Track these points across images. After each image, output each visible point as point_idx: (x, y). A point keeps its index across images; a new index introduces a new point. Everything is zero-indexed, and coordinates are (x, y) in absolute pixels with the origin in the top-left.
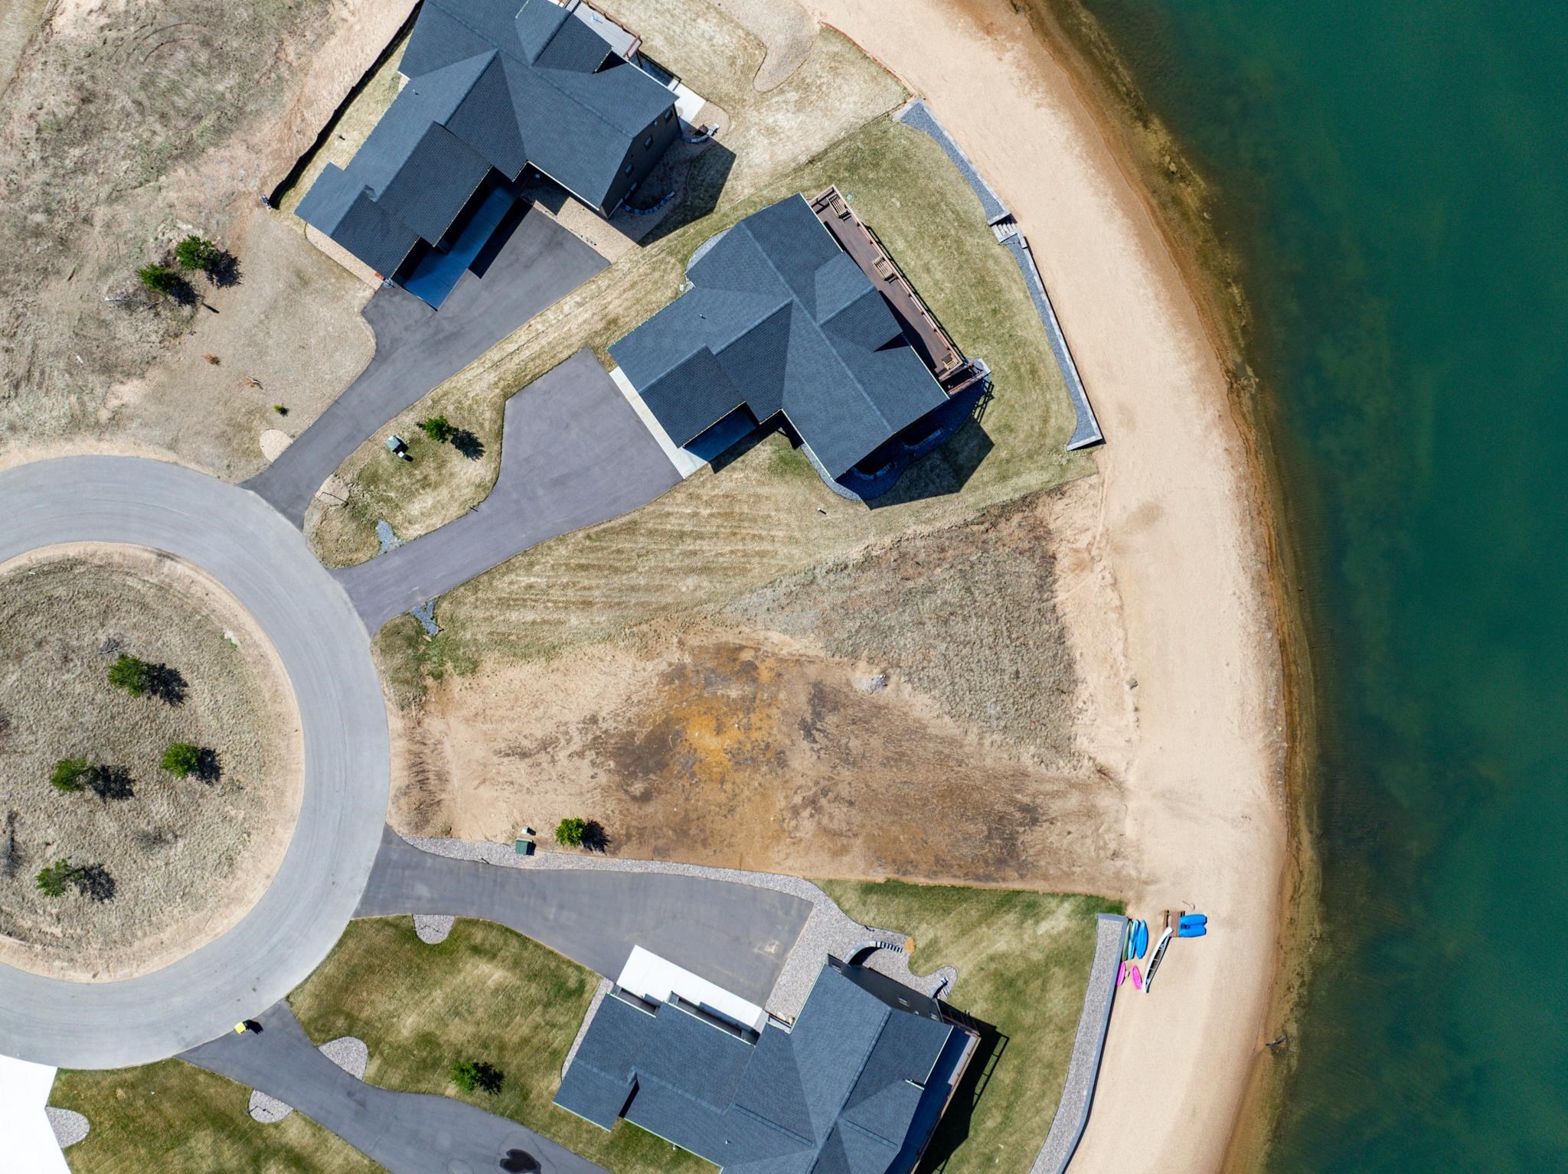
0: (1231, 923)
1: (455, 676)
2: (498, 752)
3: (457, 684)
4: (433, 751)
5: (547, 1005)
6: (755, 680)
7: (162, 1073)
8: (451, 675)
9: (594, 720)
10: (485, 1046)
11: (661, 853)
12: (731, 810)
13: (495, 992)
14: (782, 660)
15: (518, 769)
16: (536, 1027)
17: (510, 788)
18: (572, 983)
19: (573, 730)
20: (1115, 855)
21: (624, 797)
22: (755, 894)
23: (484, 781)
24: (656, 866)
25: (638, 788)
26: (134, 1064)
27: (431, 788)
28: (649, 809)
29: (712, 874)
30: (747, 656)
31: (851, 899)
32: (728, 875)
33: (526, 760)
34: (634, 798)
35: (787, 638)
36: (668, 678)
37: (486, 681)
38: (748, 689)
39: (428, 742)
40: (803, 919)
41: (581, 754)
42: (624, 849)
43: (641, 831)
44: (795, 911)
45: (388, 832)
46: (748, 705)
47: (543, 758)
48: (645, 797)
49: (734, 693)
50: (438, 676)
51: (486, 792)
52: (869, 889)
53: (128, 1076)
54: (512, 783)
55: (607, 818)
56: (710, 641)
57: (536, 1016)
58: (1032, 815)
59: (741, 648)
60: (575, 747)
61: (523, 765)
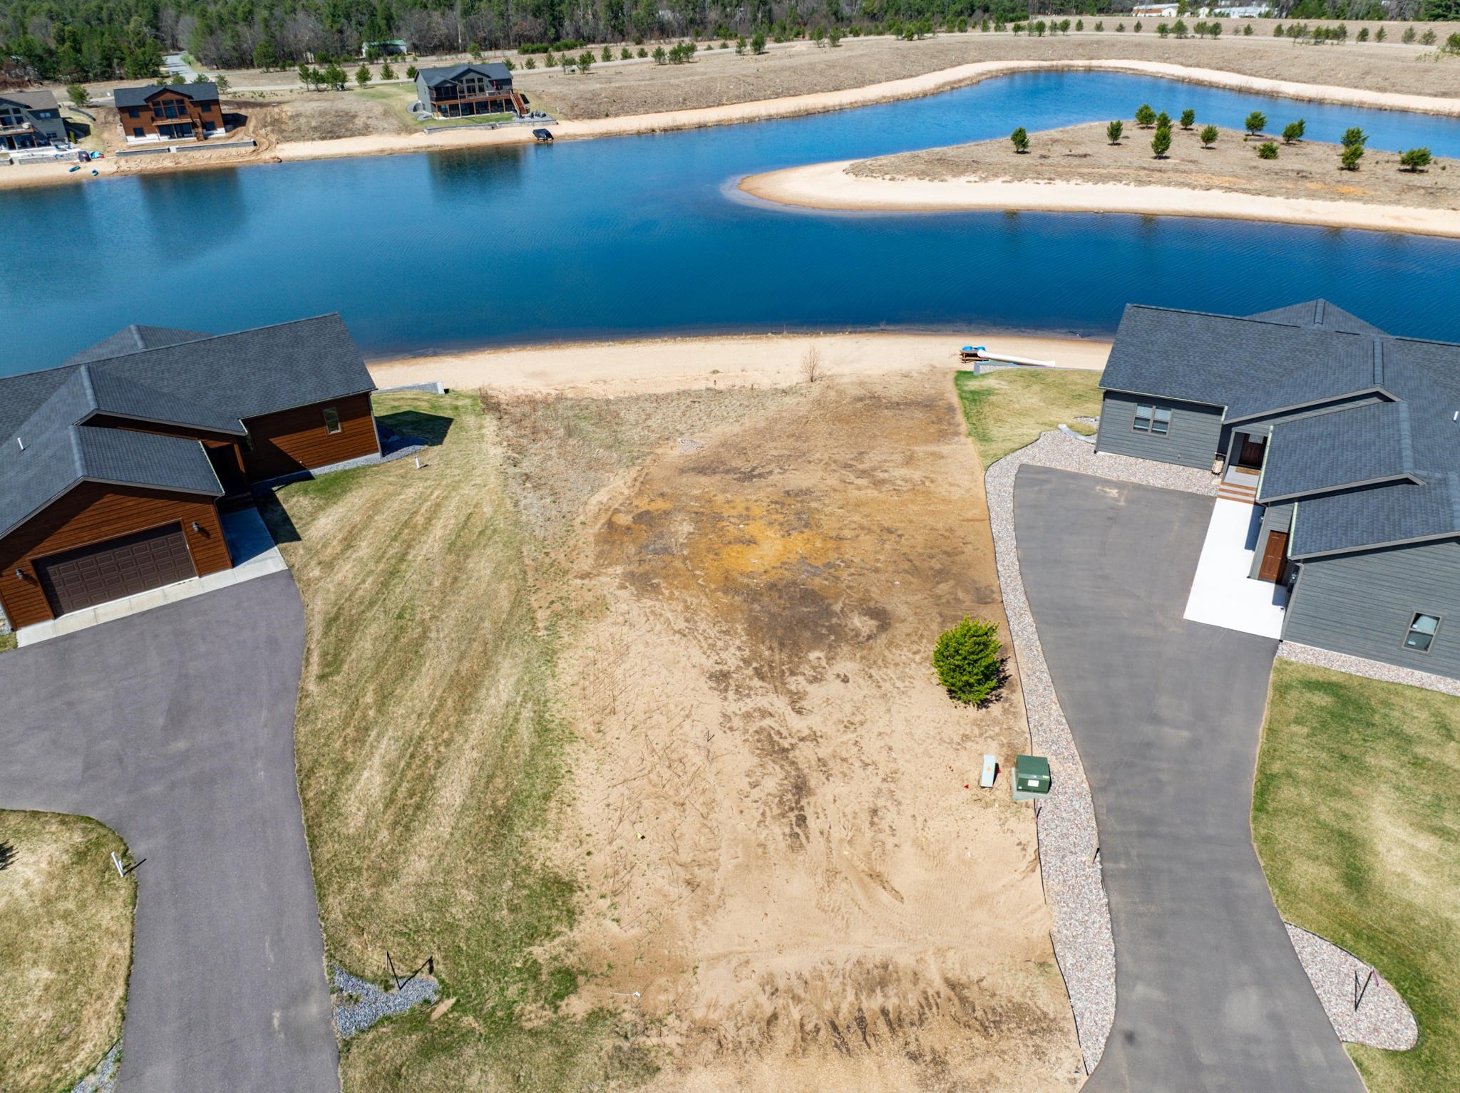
1: (576, 935)
2: (796, 840)
3: (599, 930)
4: (797, 999)
5: (1404, 740)
6: (667, 513)
8: (571, 947)
9: (720, 676)
11: (985, 596)
12: (888, 530)
14: (640, 493)
15: (839, 799)
17: (889, 817)
19: (739, 708)
21: (882, 640)
22: (1026, 507)
23: (876, 876)
24: (1012, 597)
25: (861, 624)
27: (912, 1003)
28: (904, 611)
29: (1007, 544)
30: (625, 519)
32: (1002, 529)
33: (812, 783)
34: (884, 628)
35: (605, 490)
36: (647, 590)
38: (681, 517)
39: (768, 1010)
40: (1049, 470)
41: (796, 697)
43: (948, 618)
46: (707, 518)
47: (806, 755)
48: (879, 615)
49: (687, 528)
50: (566, 981)
54: (875, 812)
56: (590, 550)
59: (610, 523)
60: (780, 706)
61: (826, 793)
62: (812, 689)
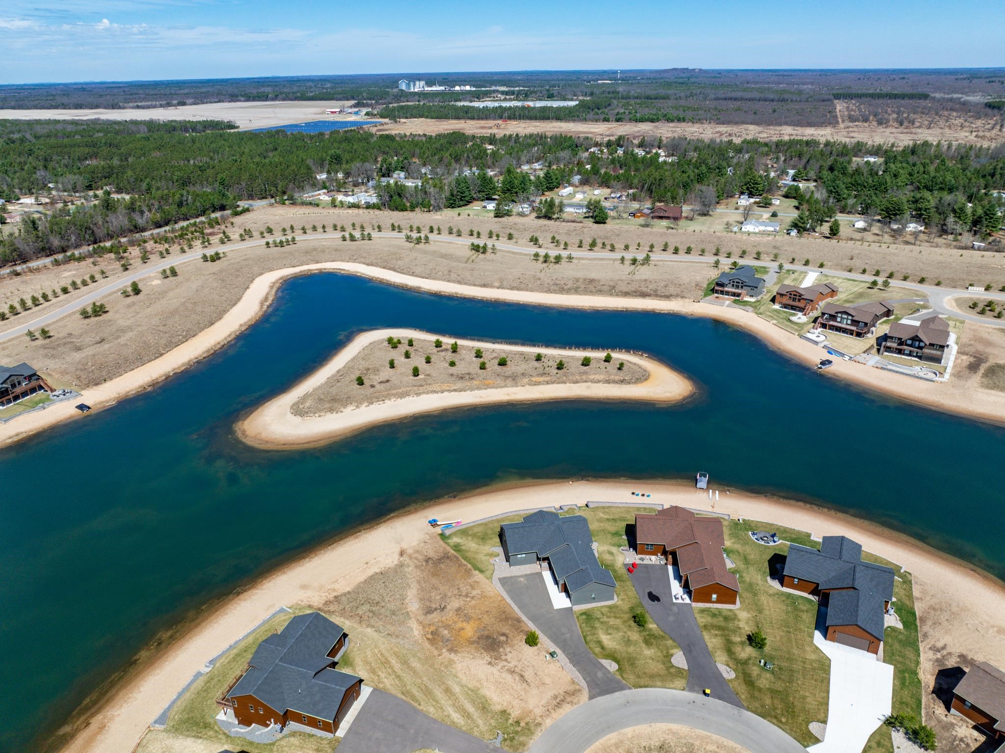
0: (426, 517)
1: (513, 716)
2: (529, 685)
3: (515, 714)
4: (548, 705)
5: (598, 619)
6: (437, 630)
7: (758, 711)
8: (513, 718)
9: (490, 663)
10: (630, 626)
11: (519, 620)
12: (487, 612)
13: (610, 634)
14: (424, 627)
15: (529, 674)
16: (609, 617)
17: (538, 673)
18: (584, 617)
19: (499, 667)
20: (425, 542)
21: (509, 640)
22: (509, 592)
23: (544, 684)
24: (524, 618)
25: (503, 638)
26: (768, 723)
27: (562, 697)
28: (507, 632)
29: (513, 605)
30: (430, 636)
31: (488, 573)
32: (509, 600)
33: (523, 674)
34: (507, 637)
35: (414, 629)
36: (456, 652)
37: (505, 704)
38: (441, 629)
39: (546, 709)
40: (505, 578)
41: (506, 660)
42: (527, 630)
43: (517, 629)
44: (504, 581)
45: (591, 697)
46: (447, 627)
47: (517, 670)
48: (504, 635)
49: (446, 632)
50: (518, 723)
51: (547, 680)
52: (481, 571)
53: (775, 721)
54: (535, 674)
55: (521, 640)
56: (433, 649)
57: (605, 619)
58: (427, 560)
59: (428, 639)
60: (505, 663)
61: (526, 675)
62: (507, 657)
